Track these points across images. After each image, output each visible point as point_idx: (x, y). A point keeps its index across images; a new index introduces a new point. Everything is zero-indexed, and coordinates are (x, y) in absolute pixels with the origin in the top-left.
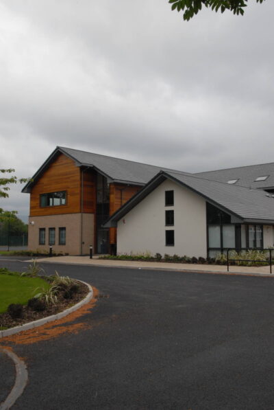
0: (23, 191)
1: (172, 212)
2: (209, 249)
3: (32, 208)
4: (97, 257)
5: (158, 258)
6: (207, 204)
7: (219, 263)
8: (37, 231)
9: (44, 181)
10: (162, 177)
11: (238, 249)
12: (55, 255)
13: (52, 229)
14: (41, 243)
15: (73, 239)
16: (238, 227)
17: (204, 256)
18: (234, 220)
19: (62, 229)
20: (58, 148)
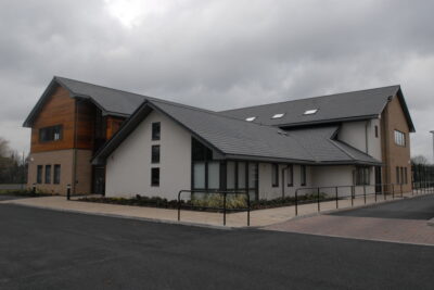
0: (24, 125)
1: (158, 146)
2: (193, 190)
3: (33, 143)
6: (193, 139)
8: (36, 169)
9: (44, 114)
13: (48, 166)
14: (39, 181)
15: (66, 178)
16: (223, 164)
18: (215, 156)
19: (57, 166)
20: (55, 78)
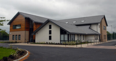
0: (8, 24)
1: (51, 31)
2: (61, 41)
3: (10, 29)
4: (30, 43)
5: (47, 43)
6: (60, 28)
7: (63, 44)
8: (12, 36)
9: (14, 21)
10: (48, 21)
11: (68, 41)
12: (17, 43)
13: (16, 35)
14: (13, 39)
15: (23, 38)
16: (68, 35)
17: (59, 43)
18: (67, 33)
19: (19, 35)
20: (18, 12)
